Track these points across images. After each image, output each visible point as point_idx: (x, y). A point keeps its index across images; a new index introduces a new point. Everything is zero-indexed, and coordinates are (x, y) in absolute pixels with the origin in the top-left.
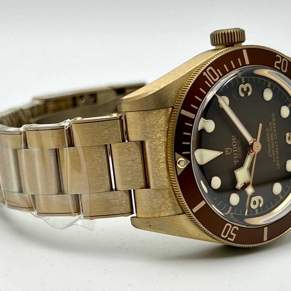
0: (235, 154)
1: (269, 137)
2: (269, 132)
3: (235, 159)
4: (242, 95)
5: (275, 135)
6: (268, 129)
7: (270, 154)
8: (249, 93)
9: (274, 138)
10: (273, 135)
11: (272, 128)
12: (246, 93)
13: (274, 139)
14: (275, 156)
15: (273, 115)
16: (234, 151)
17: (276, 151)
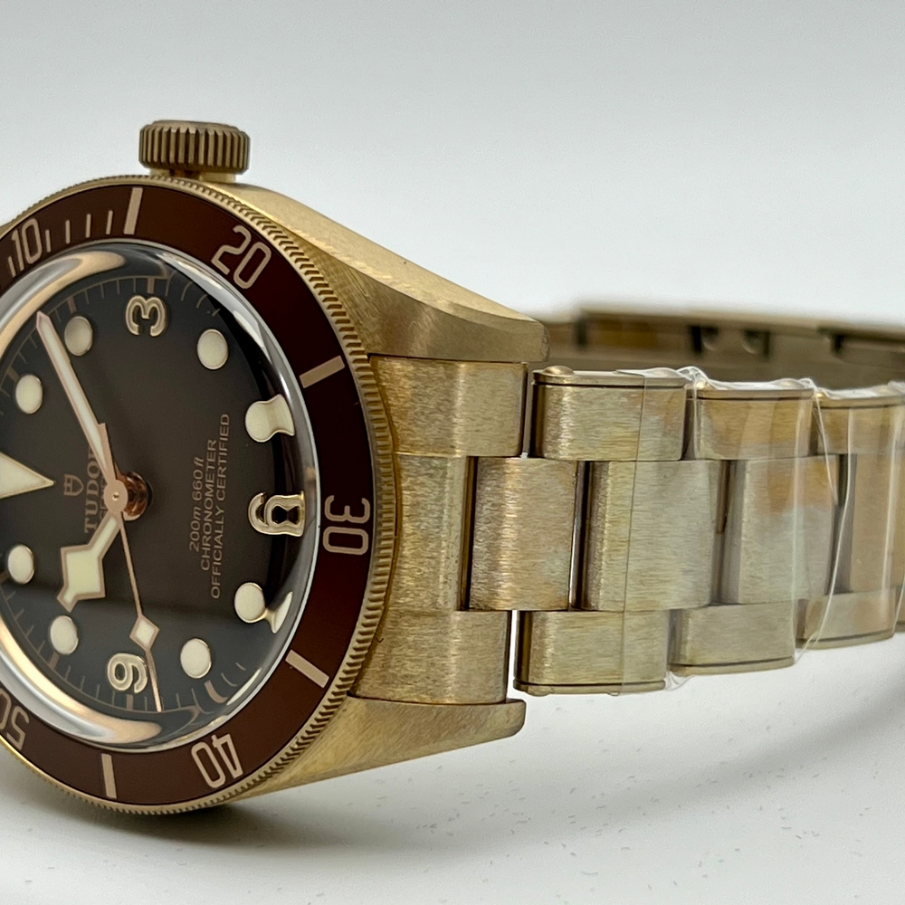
0: (89, 502)
1: (199, 485)
2: (203, 469)
3: (89, 516)
4: (134, 329)
5: (218, 486)
6: (202, 461)
7: (196, 543)
8: (156, 331)
9: (214, 493)
10: (215, 484)
11: (213, 460)
12: (144, 325)
13: (214, 498)
14: (209, 553)
15: (225, 420)
16: (89, 492)
17: (216, 539)
